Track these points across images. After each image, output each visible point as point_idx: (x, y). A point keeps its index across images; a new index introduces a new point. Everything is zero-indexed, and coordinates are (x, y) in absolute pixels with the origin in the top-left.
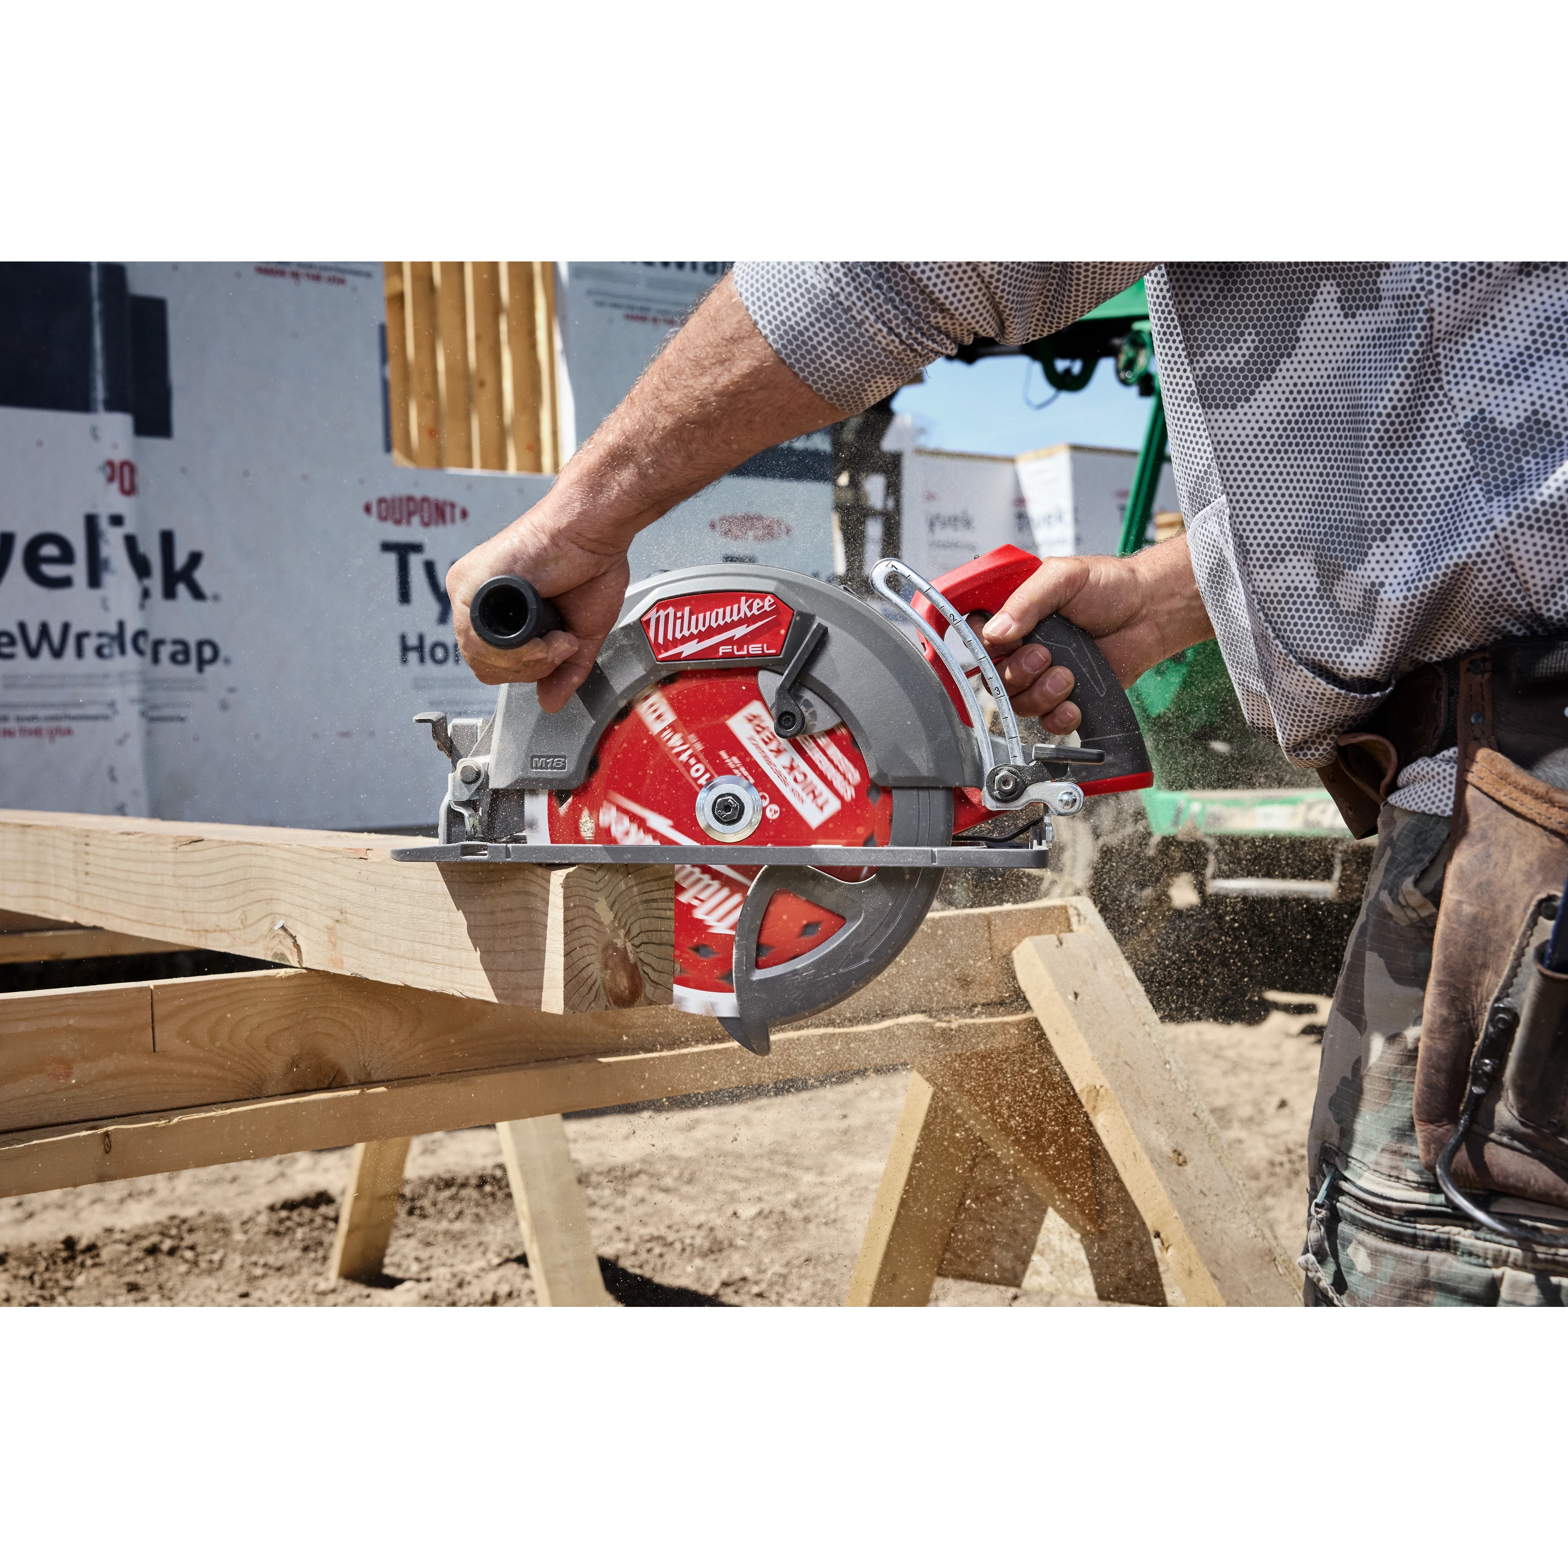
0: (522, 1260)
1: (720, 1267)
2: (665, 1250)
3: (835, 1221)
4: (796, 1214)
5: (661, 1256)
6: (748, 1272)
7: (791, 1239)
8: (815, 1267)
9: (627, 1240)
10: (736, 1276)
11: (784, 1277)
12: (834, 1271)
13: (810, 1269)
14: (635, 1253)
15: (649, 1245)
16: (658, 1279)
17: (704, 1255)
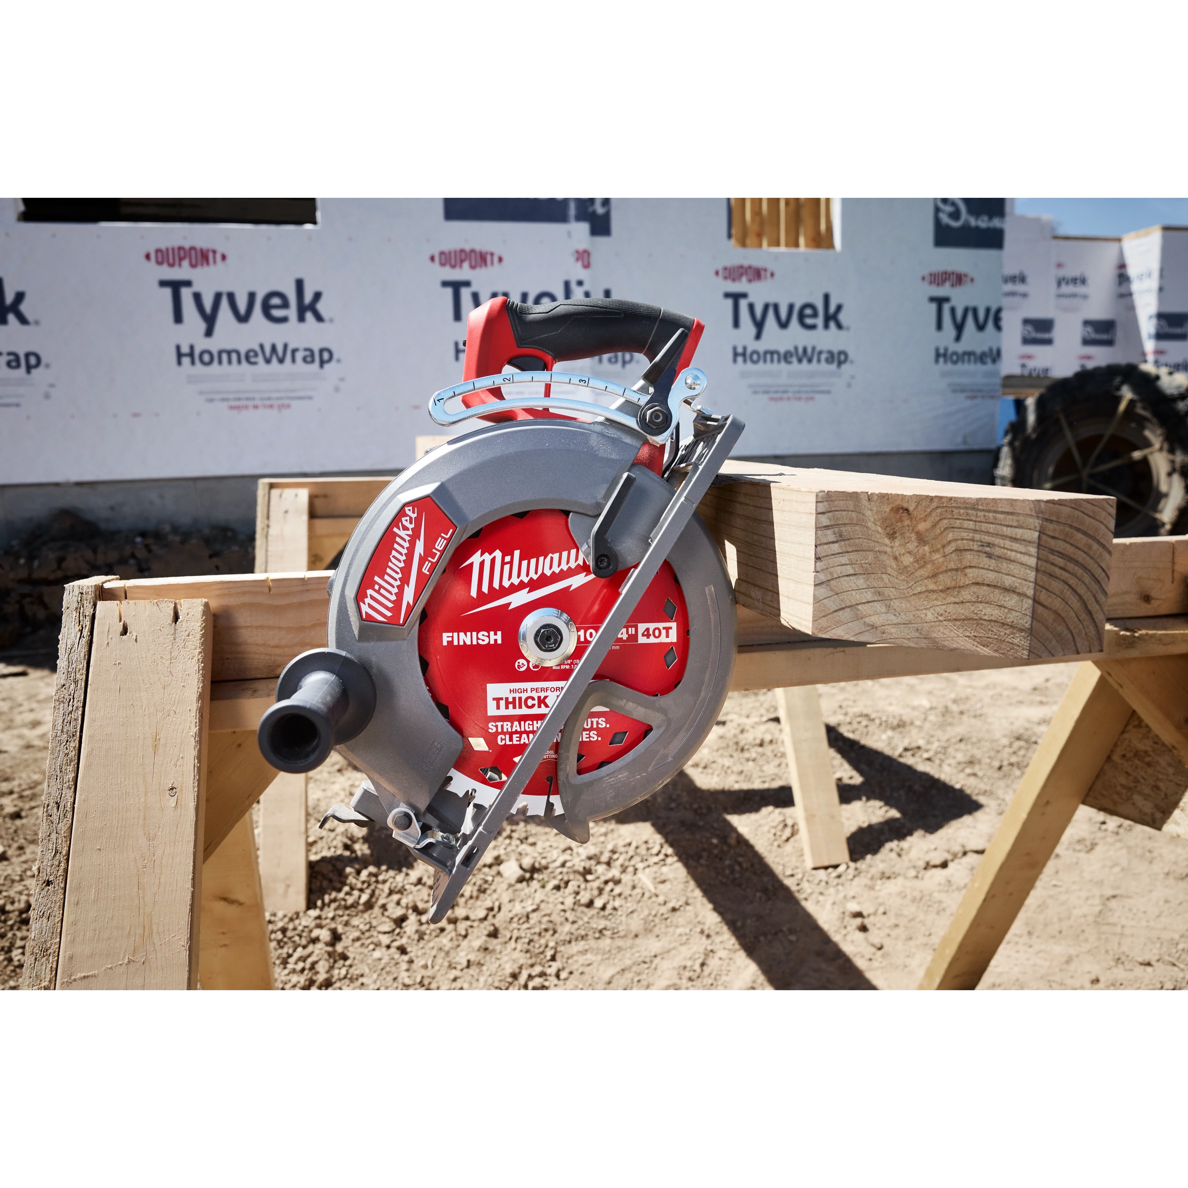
0: (777, 720)
1: (904, 737)
2: (869, 723)
3: (981, 715)
4: (955, 708)
5: (866, 726)
6: (921, 743)
7: (950, 724)
8: (966, 744)
9: (846, 714)
10: (914, 745)
11: (945, 748)
12: (979, 749)
13: (962, 746)
14: (850, 723)
15: (859, 719)
16: (863, 742)
17: (893, 728)
